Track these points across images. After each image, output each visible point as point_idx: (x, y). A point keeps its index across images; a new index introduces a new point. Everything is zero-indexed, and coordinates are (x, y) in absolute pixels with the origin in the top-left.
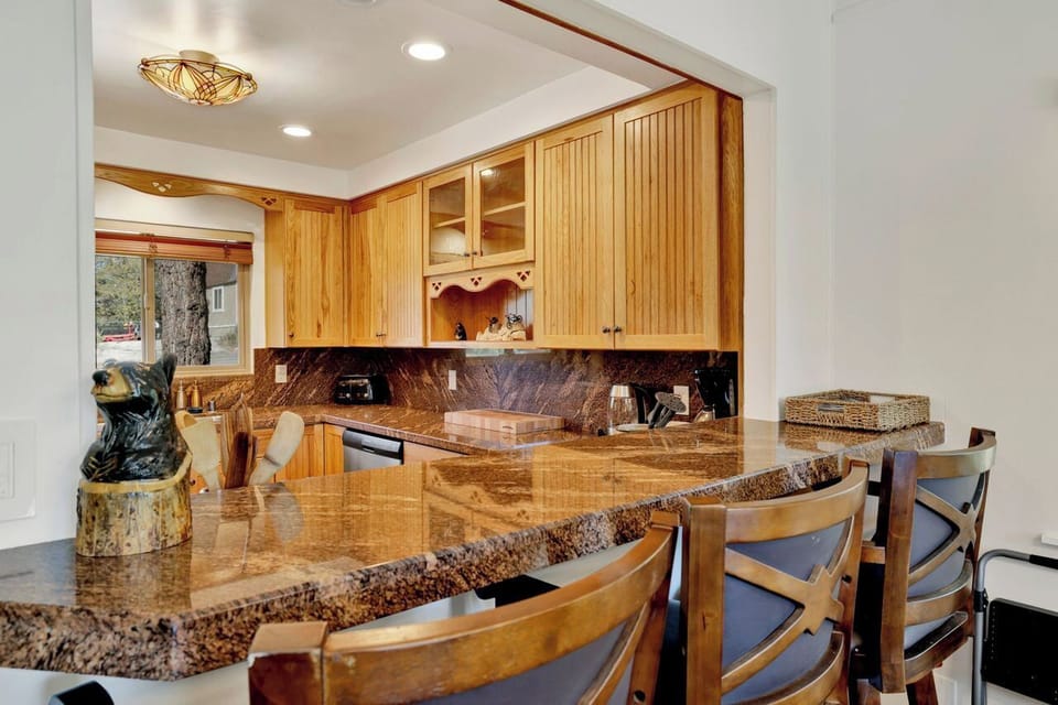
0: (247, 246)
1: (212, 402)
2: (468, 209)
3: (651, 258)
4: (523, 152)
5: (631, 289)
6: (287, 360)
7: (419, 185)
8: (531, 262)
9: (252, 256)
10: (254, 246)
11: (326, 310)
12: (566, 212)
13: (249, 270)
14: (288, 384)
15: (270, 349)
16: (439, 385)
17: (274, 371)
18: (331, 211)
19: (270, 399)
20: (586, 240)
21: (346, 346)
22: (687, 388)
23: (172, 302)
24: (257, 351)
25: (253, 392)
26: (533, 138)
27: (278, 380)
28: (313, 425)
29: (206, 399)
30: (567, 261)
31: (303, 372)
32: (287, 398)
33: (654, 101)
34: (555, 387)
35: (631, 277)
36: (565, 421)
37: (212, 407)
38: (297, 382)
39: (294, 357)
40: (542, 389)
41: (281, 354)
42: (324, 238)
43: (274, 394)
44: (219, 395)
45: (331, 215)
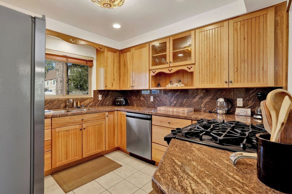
0: (92, 61)
1: (83, 105)
2: (168, 50)
3: (244, 61)
4: (191, 33)
5: (236, 70)
6: (102, 93)
7: (148, 45)
8: (194, 64)
9: (93, 64)
10: (94, 61)
11: (114, 79)
12: (208, 49)
13: (92, 68)
14: (102, 100)
15: (97, 90)
16: (147, 100)
17: (98, 96)
18: (115, 52)
19: (97, 104)
20: (217, 57)
21: (119, 90)
22: (242, 99)
23: (59, 79)
24: (94, 91)
25: (93, 102)
26: (195, 29)
27: (99, 99)
28: (114, 111)
29: (81, 104)
30: (208, 63)
31: (105, 97)
32: (101, 104)
33: (246, 16)
34: (192, 100)
35: (236, 66)
36: (195, 109)
37: (83, 106)
38: (104, 100)
39: (103, 93)
40: (186, 101)
41: (100, 92)
42: (114, 60)
43: (98, 103)
44: (84, 103)
45: (116, 54)
